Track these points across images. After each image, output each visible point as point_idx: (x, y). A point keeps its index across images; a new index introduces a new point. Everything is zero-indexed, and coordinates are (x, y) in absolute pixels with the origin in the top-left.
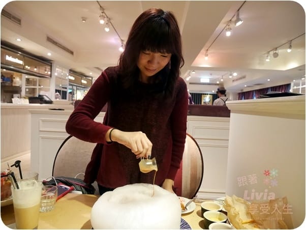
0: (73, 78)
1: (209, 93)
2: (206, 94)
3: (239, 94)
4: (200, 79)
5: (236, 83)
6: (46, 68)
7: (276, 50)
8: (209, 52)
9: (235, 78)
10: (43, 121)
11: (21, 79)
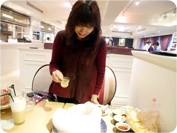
0: (43, 27)
1: (123, 38)
2: (121, 38)
3: (141, 39)
4: (118, 29)
5: (139, 33)
6: (27, 20)
7: (166, 14)
8: (125, 13)
9: (139, 29)
10: (26, 54)
11: (12, 26)
